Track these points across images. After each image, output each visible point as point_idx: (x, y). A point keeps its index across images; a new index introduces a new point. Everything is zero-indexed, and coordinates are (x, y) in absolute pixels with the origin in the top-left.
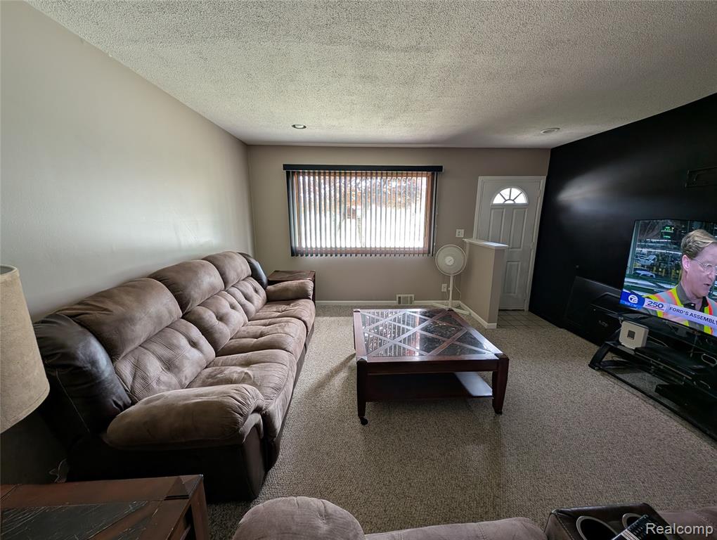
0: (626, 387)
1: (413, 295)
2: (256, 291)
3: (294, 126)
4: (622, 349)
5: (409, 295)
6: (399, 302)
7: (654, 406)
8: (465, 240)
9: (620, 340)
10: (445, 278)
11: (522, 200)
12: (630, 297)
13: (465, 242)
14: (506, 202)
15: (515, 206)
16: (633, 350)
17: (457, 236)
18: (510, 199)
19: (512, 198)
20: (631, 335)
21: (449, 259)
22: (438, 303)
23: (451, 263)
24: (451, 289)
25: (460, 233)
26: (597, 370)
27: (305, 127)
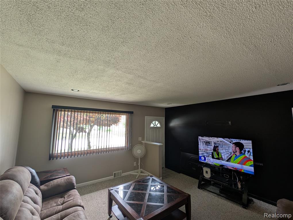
0: (212, 194)
1: (121, 171)
2: (37, 194)
3: (72, 90)
4: (205, 178)
5: (119, 171)
6: (115, 176)
7: (221, 198)
8: (143, 142)
9: (204, 175)
10: (136, 159)
11: (159, 125)
12: (202, 157)
13: (143, 143)
14: (155, 126)
15: (157, 127)
16: (209, 178)
17: (139, 140)
18: (155, 125)
19: (156, 125)
20: (207, 172)
21: (138, 151)
22: (132, 172)
23: (140, 153)
24: (139, 164)
25: (140, 139)
26: (201, 189)
27: (78, 91)
